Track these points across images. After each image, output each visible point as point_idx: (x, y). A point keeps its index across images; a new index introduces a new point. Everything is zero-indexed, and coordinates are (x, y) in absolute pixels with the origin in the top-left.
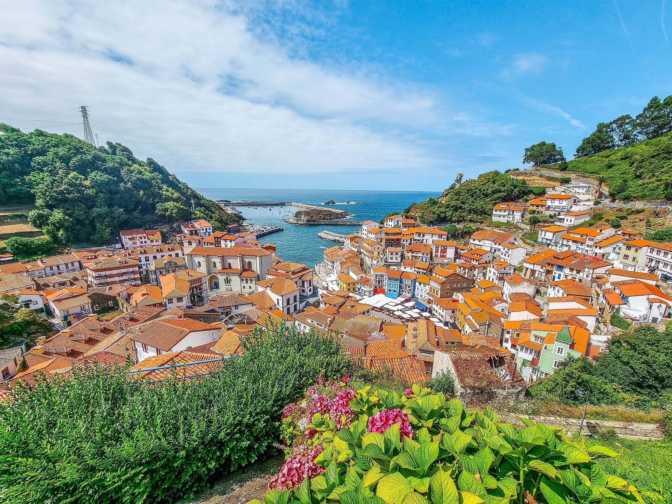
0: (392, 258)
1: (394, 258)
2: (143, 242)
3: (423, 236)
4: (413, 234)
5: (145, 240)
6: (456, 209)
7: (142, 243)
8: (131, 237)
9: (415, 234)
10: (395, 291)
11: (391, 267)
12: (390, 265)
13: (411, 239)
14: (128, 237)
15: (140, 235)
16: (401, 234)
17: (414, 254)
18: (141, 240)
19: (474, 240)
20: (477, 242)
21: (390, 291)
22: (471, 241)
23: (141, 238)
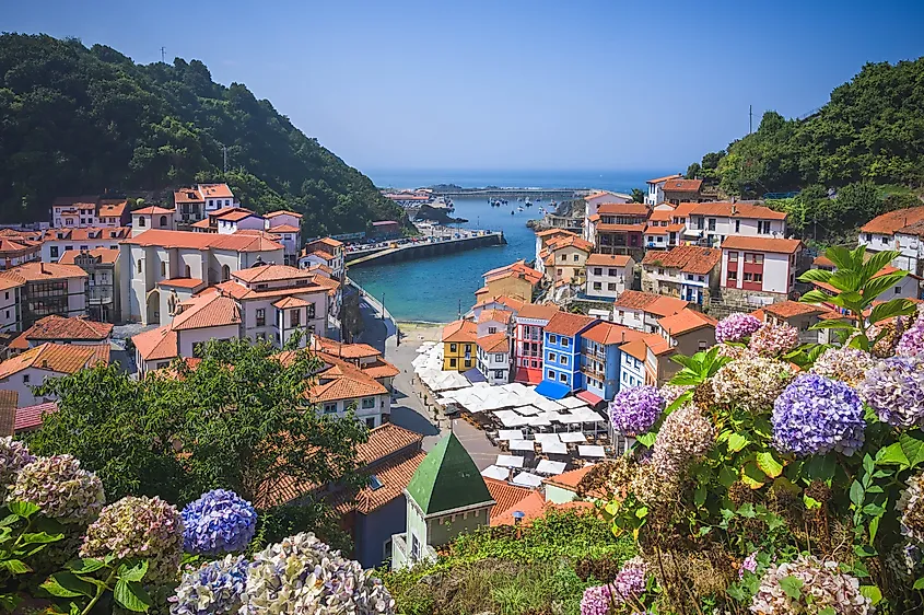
0: (598, 286)
1: (605, 286)
2: (87, 221)
3: (712, 227)
4: (683, 220)
5: (90, 216)
6: (832, 144)
7: (83, 221)
8: (68, 208)
9: (688, 220)
10: (564, 378)
11: (591, 311)
12: (589, 306)
13: (673, 235)
14: (62, 208)
15: (84, 206)
16: (646, 218)
17: (666, 277)
18: (82, 216)
19: (869, 238)
20: (876, 244)
21: (552, 374)
22: (862, 241)
23: (83, 212)
